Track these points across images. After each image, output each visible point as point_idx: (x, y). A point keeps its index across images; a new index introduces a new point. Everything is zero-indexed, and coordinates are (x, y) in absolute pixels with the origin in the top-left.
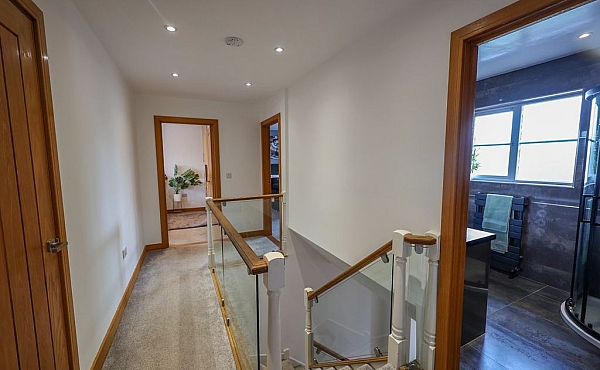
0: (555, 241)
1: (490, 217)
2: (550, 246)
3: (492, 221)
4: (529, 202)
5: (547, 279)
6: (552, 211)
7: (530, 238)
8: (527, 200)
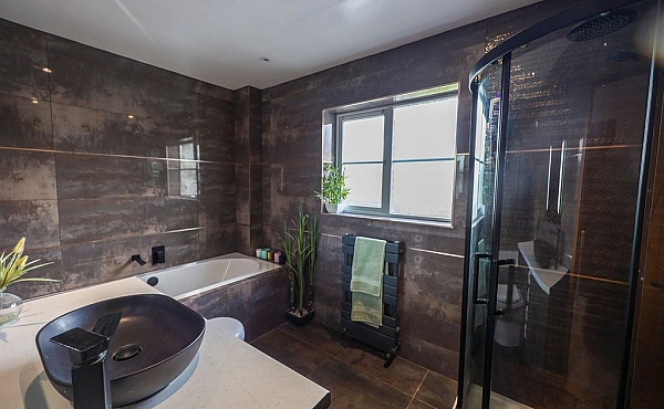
0: (434, 305)
1: (359, 273)
2: (430, 313)
3: (363, 279)
4: (405, 249)
5: (427, 361)
6: (431, 262)
7: (407, 299)
8: (402, 245)
